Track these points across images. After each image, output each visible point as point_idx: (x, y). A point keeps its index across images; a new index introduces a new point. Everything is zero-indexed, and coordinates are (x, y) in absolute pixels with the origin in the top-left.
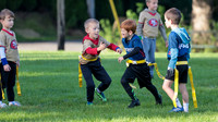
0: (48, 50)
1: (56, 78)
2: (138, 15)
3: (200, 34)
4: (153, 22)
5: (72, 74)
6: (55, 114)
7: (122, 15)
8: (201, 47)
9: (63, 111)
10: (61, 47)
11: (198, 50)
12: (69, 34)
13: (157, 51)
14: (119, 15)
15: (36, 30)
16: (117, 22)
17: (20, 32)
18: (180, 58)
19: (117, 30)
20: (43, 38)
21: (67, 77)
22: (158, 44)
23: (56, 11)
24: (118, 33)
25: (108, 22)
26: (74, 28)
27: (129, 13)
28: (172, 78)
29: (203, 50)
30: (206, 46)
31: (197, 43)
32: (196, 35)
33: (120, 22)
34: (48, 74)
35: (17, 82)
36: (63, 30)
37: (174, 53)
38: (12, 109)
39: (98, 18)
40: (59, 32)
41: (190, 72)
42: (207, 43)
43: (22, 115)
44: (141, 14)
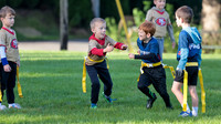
0: (50, 50)
1: (58, 79)
2: (145, 13)
3: (210, 34)
4: (161, 21)
5: (76, 75)
6: (56, 117)
7: (129, 13)
8: (212, 47)
9: (65, 114)
10: (64, 47)
11: (207, 52)
12: (72, 33)
13: (165, 51)
14: (125, 14)
15: (38, 29)
16: (122, 21)
17: (21, 30)
18: (190, 59)
19: (123, 29)
20: (45, 37)
21: (70, 79)
22: (166, 45)
23: (59, 8)
24: (123, 33)
25: (113, 21)
26: (77, 27)
27: (135, 11)
28: (181, 81)
29: (213, 51)
30: (216, 47)
31: (207, 44)
32: (206, 35)
33: (126, 21)
34: (50, 75)
35: (17, 82)
36: (66, 29)
37: (184, 53)
38: (12, 112)
39: (103, 16)
40: (62, 31)
41: (200, 74)
42: (217, 43)
43: (22, 118)
44: (149, 12)
